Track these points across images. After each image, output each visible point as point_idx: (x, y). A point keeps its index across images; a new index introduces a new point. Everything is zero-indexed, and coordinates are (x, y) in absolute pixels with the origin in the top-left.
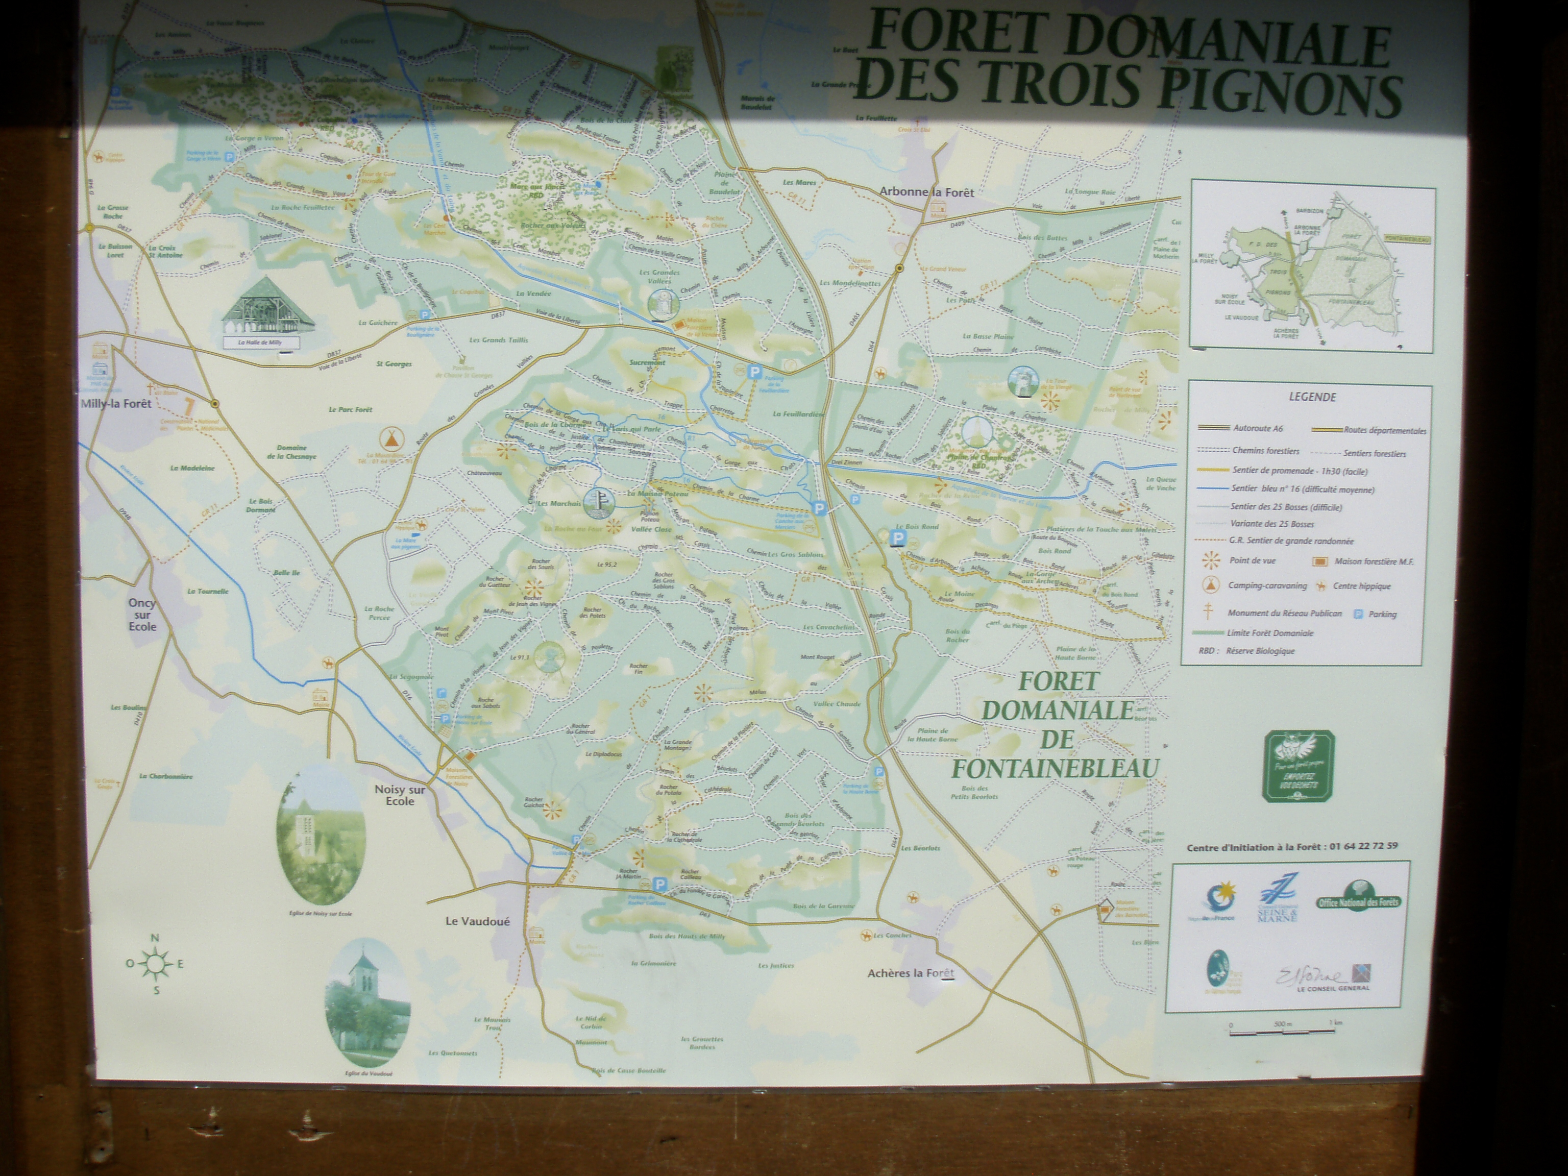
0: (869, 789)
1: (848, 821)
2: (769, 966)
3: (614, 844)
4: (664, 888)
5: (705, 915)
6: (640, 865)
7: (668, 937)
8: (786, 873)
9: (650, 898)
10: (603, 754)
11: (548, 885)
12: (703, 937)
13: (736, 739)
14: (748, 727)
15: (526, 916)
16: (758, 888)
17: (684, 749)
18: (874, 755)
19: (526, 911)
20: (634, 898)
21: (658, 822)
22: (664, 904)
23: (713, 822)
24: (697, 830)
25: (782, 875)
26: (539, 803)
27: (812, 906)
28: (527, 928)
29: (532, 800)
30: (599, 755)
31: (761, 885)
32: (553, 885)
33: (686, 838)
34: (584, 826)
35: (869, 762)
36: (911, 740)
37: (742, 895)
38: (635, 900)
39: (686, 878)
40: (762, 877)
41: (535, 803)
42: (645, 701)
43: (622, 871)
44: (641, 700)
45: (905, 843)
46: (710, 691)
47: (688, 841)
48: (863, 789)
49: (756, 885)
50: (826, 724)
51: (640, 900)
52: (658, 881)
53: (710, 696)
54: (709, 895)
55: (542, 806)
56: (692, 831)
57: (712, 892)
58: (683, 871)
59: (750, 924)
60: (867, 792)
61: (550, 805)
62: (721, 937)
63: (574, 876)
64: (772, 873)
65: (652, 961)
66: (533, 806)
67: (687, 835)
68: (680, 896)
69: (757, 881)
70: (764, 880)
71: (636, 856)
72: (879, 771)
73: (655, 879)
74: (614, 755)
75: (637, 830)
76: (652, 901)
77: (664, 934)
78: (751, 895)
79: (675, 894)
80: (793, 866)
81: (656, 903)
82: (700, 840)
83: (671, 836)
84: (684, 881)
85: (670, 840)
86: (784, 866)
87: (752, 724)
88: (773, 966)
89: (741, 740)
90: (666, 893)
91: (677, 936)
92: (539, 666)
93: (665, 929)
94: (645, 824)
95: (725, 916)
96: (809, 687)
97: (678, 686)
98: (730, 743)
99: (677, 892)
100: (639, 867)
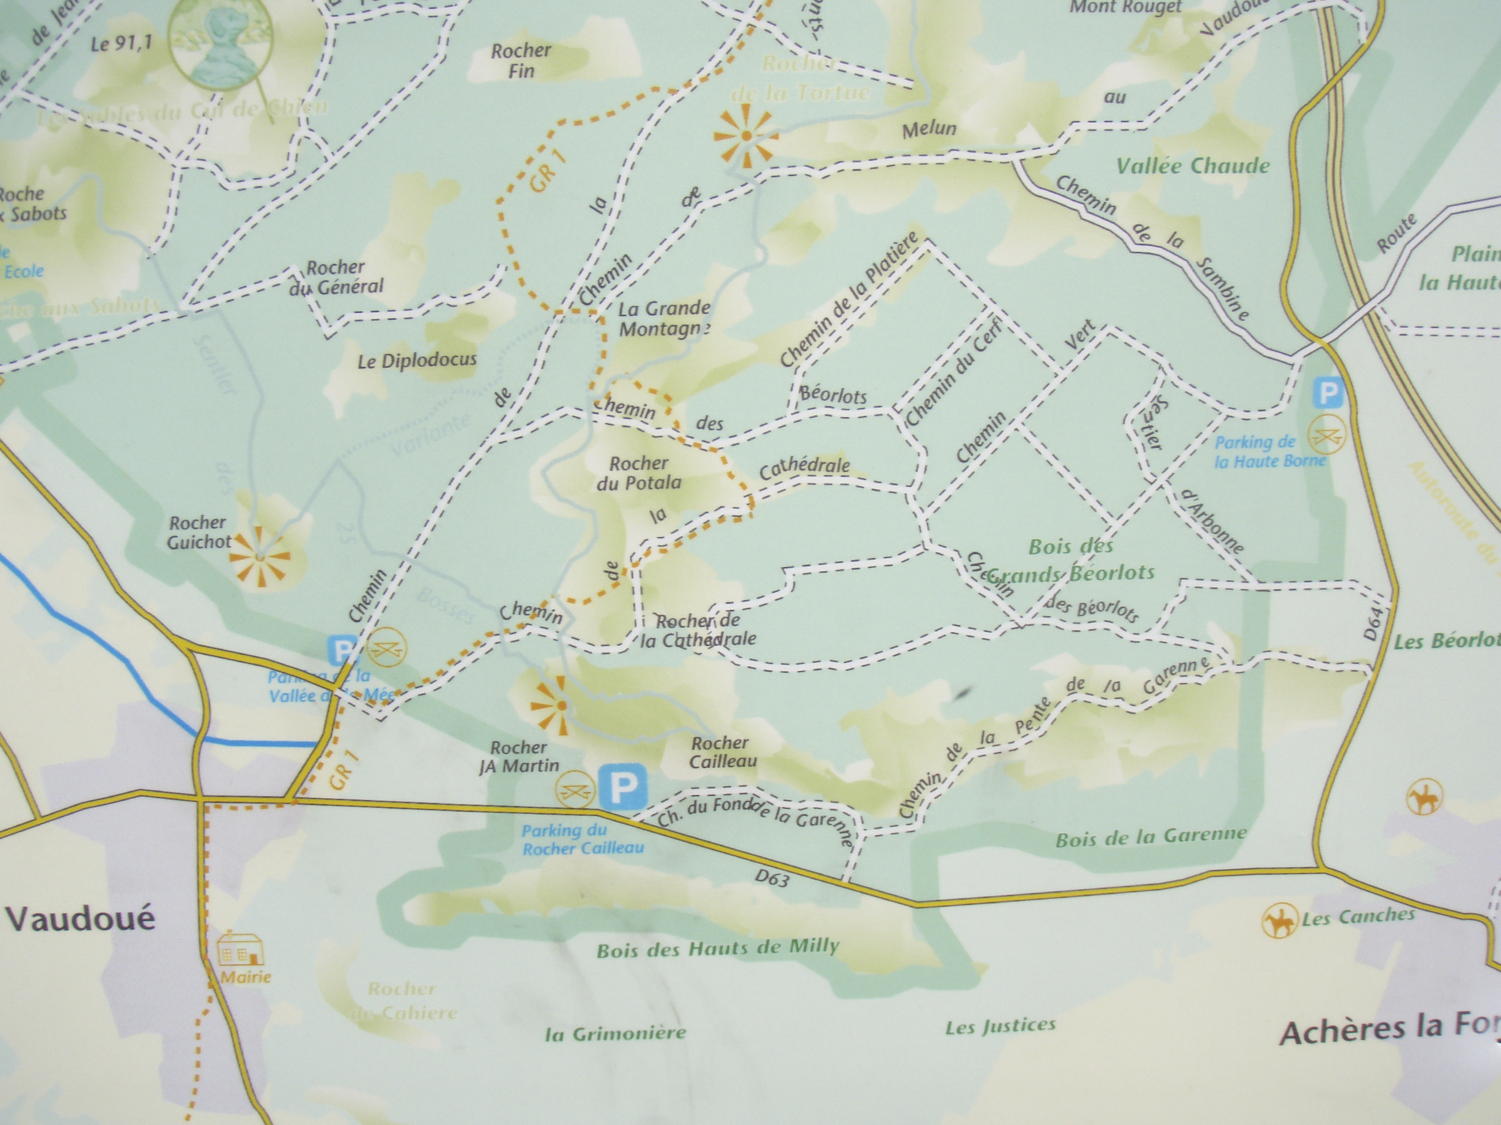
0: (1296, 451)
1: (1230, 559)
2: (979, 1028)
3: (466, 661)
4: (638, 799)
5: (772, 880)
6: (554, 726)
7: (657, 951)
8: (1033, 735)
9: (595, 831)
10: (415, 361)
11: (264, 801)
12: (767, 948)
13: (859, 291)
14: (898, 251)
15: (202, 900)
16: (942, 788)
17: (684, 331)
18: (1311, 337)
19: (202, 885)
20: (540, 832)
21: (606, 583)
22: (640, 849)
23: (789, 578)
24: (738, 607)
25: (1020, 743)
26: (214, 534)
27: (1116, 839)
28: (212, 937)
29: (191, 525)
30: (401, 363)
31: (952, 777)
32: (279, 802)
33: (703, 632)
34: (365, 603)
35: (1298, 359)
36: (1428, 284)
37: (893, 813)
38: (546, 841)
39: (707, 764)
40: (954, 752)
41: (200, 534)
42: (547, 172)
43: (495, 747)
44: (532, 170)
45: (1404, 627)
46: (768, 128)
47: (709, 642)
48: (1277, 452)
49: (935, 778)
50: (1158, 236)
51: (564, 841)
52: (616, 777)
53: (768, 145)
54: (782, 817)
55: (225, 542)
56: (723, 609)
57: (795, 806)
58: (697, 743)
59: (917, 905)
60: (1290, 461)
61: (249, 537)
62: (826, 945)
63: (343, 771)
64: (987, 739)
65: (608, 1028)
66: (196, 544)
67: (706, 623)
68: (689, 824)
69: (940, 764)
70: (962, 764)
71: (541, 698)
72: (1326, 393)
73: (606, 771)
74: (450, 361)
75: (541, 611)
76: (598, 840)
77: (643, 943)
78: (921, 811)
79: (673, 816)
80: (1055, 713)
81: (613, 848)
82: (749, 639)
83: (652, 629)
84: (702, 773)
85: (648, 643)
86: (1027, 714)
87: (912, 237)
88: (989, 1027)
89: (876, 294)
90: (646, 815)
91: (684, 948)
92: (188, 70)
93: (647, 929)
94: (565, 592)
95: (834, 881)
96: (1096, 107)
97: (659, 113)
98: (842, 307)
99: (681, 810)
100: (551, 734)
